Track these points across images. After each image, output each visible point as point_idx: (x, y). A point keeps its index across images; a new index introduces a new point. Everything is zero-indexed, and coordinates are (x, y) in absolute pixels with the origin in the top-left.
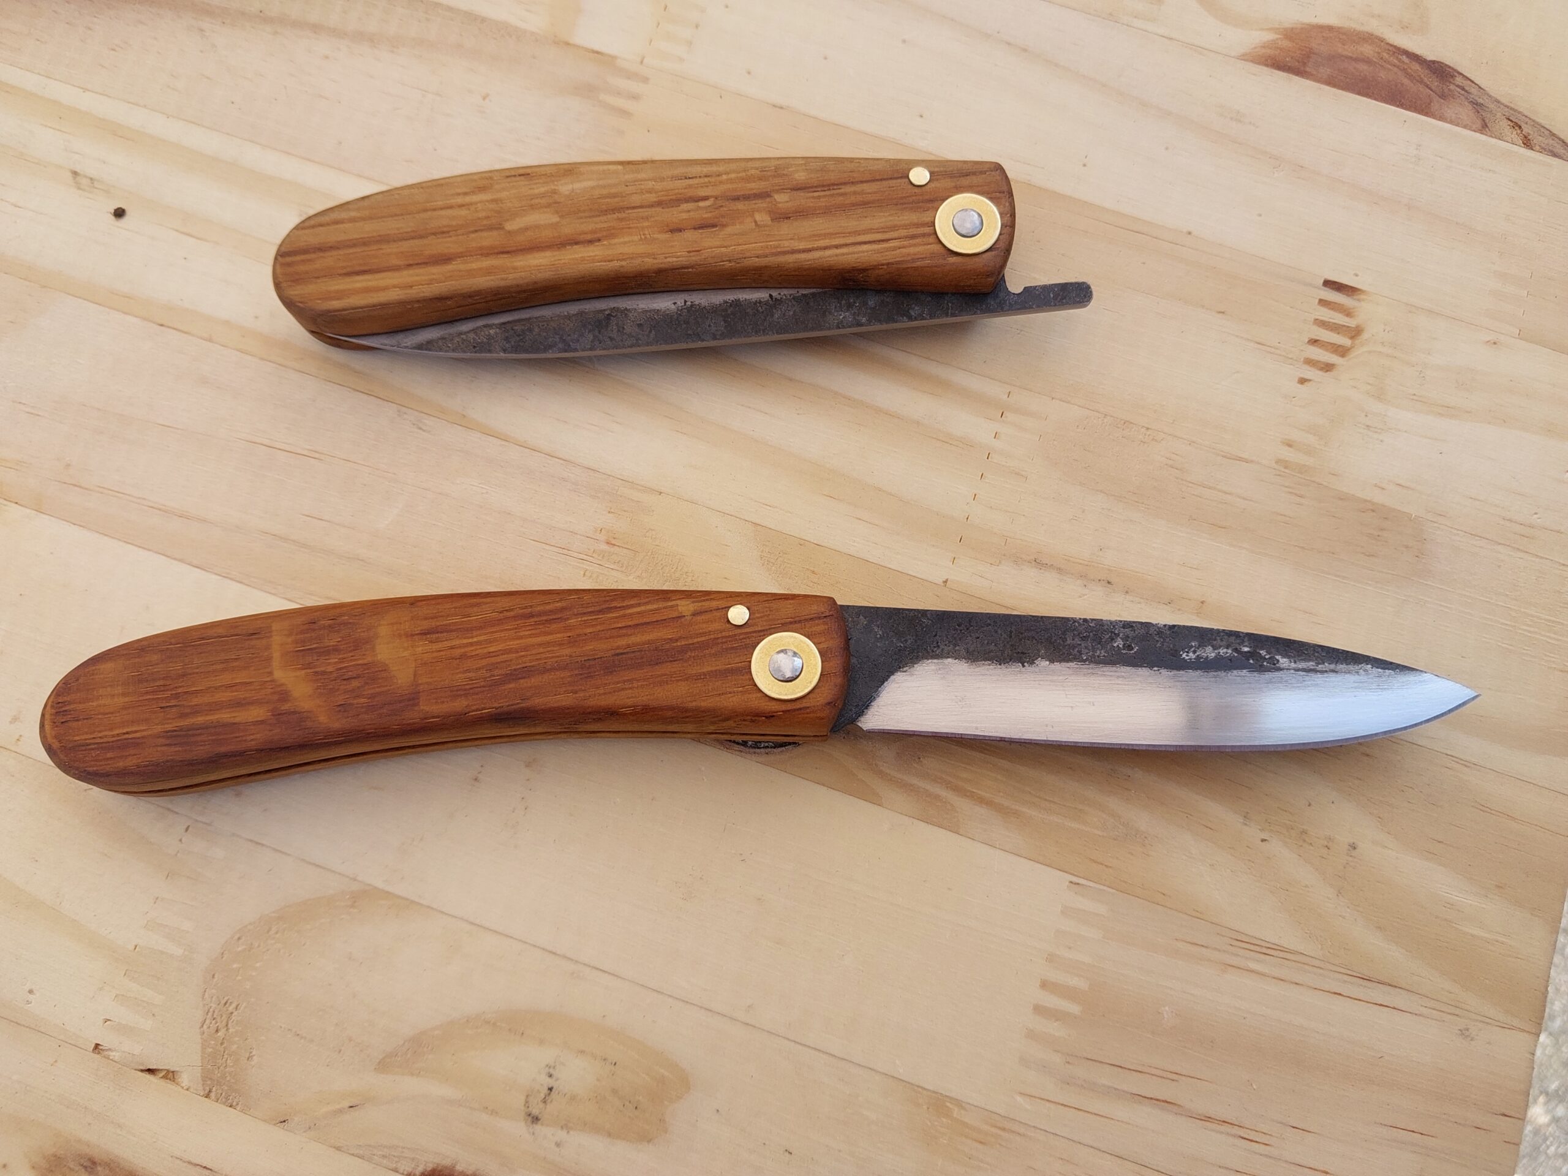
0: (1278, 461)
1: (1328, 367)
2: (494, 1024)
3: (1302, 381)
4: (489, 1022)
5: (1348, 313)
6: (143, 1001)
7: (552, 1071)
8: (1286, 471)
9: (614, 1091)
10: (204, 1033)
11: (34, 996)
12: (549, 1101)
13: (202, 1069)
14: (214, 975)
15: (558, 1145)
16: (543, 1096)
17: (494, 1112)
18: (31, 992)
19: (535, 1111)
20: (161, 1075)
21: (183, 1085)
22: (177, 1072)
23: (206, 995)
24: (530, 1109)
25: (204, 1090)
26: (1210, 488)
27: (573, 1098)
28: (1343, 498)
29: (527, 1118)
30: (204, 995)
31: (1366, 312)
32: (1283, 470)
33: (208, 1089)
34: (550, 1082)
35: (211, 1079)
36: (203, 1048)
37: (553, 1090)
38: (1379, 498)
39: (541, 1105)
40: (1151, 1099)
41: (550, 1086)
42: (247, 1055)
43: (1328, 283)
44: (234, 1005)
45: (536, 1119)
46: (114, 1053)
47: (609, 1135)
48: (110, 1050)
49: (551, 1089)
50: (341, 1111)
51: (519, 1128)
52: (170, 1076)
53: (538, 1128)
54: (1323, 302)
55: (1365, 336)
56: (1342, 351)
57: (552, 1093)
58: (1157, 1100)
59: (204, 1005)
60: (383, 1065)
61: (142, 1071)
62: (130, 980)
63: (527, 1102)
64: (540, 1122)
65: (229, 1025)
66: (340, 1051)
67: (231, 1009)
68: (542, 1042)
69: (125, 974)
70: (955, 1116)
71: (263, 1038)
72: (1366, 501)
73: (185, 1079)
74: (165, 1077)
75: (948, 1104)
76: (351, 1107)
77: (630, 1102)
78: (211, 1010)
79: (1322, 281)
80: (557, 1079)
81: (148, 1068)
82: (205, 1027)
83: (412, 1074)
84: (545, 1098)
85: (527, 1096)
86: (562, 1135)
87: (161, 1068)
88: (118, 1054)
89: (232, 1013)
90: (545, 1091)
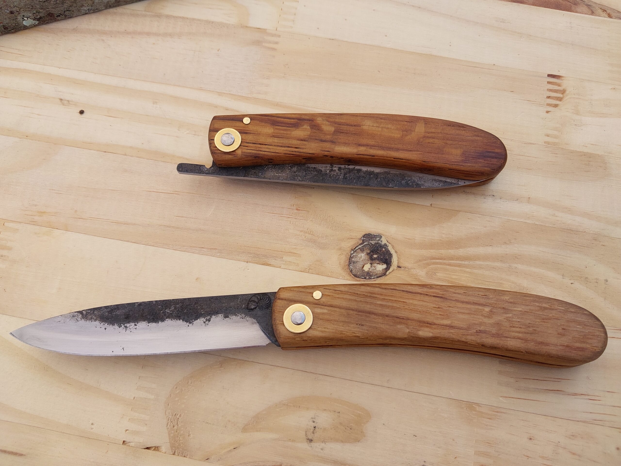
0: (545, 142)
1: (556, 106)
2: (287, 405)
3: (547, 112)
4: (285, 405)
5: (559, 85)
6: (141, 420)
7: (314, 420)
8: (549, 145)
9: (341, 424)
10: (168, 428)
11: (94, 426)
12: (315, 432)
13: (170, 443)
14: (168, 405)
15: (322, 449)
17: (293, 441)
18: (92, 424)
19: (310, 438)
20: (153, 449)
21: (163, 451)
22: (159, 446)
23: (167, 413)
24: (308, 437)
25: (172, 452)
26: (522, 156)
27: (325, 429)
28: (572, 152)
29: (307, 441)
30: (166, 413)
31: (565, 84)
32: (548, 145)
33: (174, 451)
34: (314, 425)
35: (174, 447)
36: (169, 435)
37: (316, 428)
38: (586, 150)
39: (312, 434)
40: (552, 390)
41: (314, 426)
42: (188, 434)
43: (549, 75)
44: (179, 415)
45: (311, 441)
46: (131, 444)
47: (342, 442)
48: (130, 442)
49: (315, 427)
50: (230, 451)
51: (305, 446)
52: (157, 448)
53: (312, 444)
54: (549, 83)
55: (567, 92)
56: (560, 99)
57: (316, 429)
58: (555, 390)
59: (167, 417)
60: (245, 429)
61: (145, 449)
62: (134, 412)
63: (306, 434)
64: (313, 442)
65: (178, 423)
66: (226, 427)
67: (178, 417)
68: (308, 409)
69: (131, 410)
70: (477, 410)
71: (193, 426)
72: (581, 152)
73: (163, 449)
74: (154, 450)
75: (474, 406)
76: (234, 448)
77: (348, 427)
78: (170, 418)
79: (547, 75)
80: (317, 423)
81: (147, 447)
82: (168, 426)
83: (257, 431)
84: (313, 431)
85: (306, 432)
86: (323, 445)
87: (152, 446)
88: (133, 443)
89: (178, 418)
90: (313, 428)
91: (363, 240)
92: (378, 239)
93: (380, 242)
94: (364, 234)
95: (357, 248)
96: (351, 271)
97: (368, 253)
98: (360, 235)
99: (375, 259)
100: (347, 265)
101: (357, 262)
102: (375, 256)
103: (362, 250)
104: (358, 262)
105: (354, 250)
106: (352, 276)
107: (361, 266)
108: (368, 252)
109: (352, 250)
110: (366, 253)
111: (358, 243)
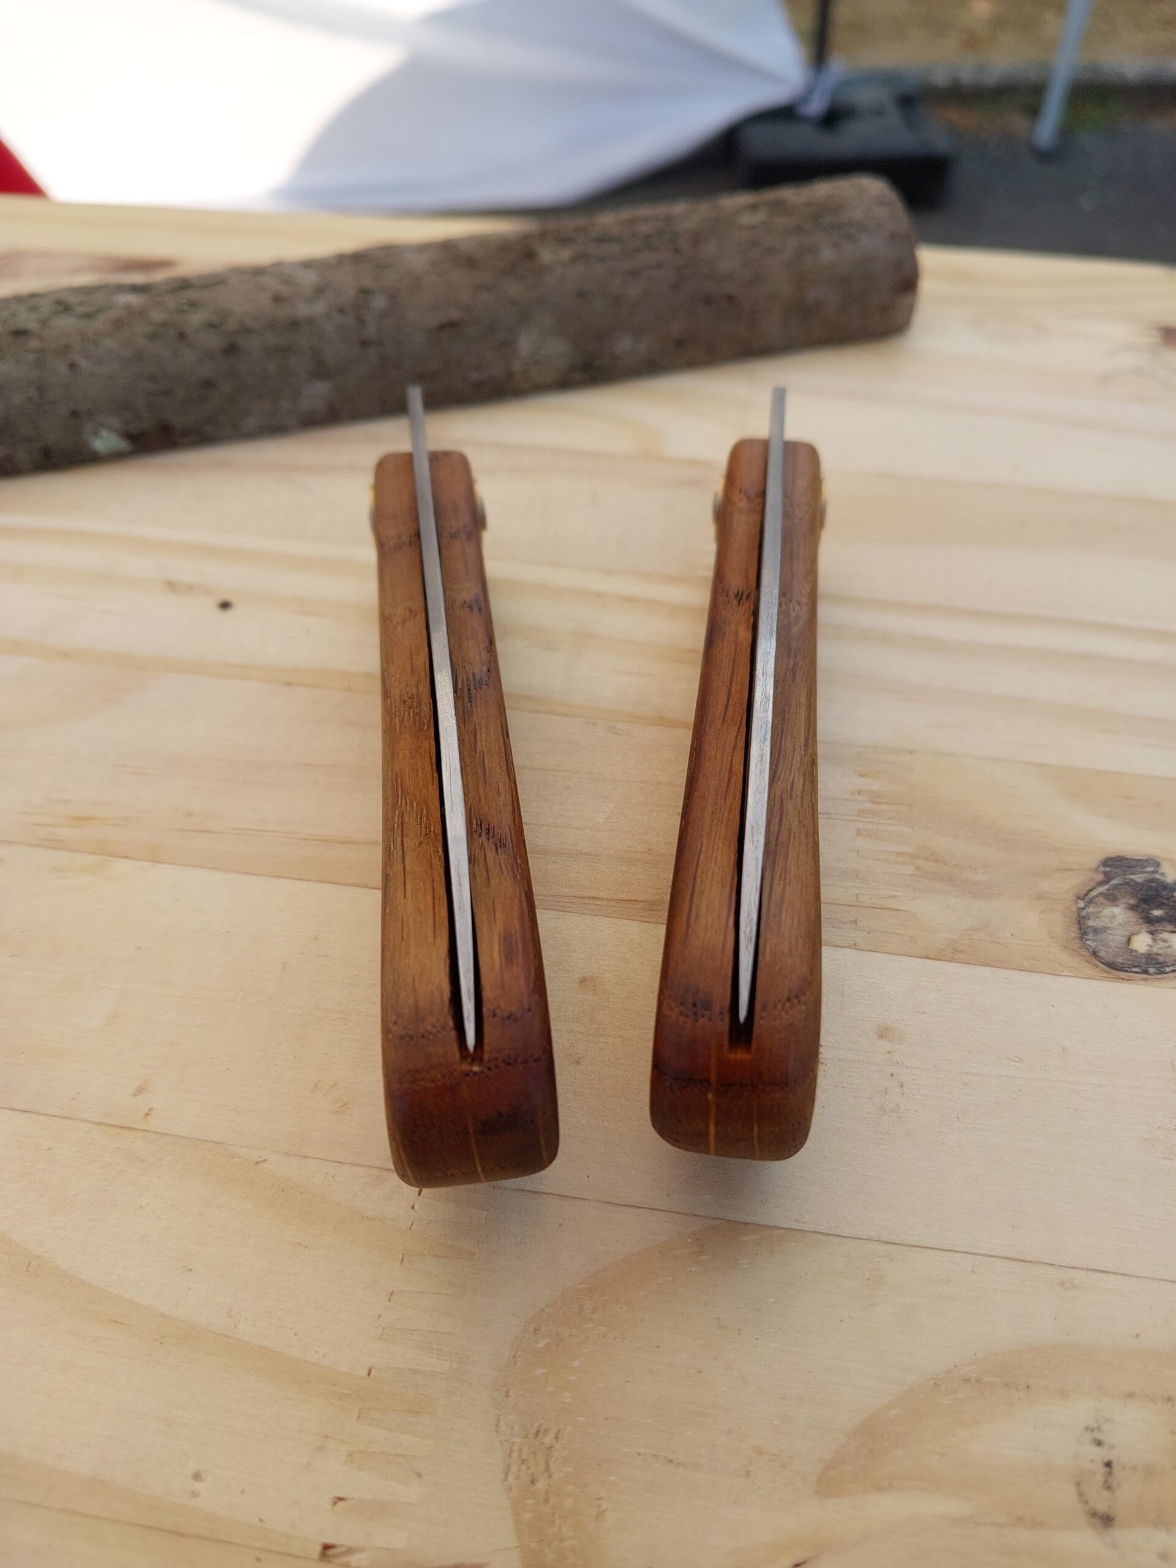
2: (978, 1381)
4: (968, 1380)
6: (398, 1455)
7: (1097, 1435)
10: (511, 1489)
11: (204, 1483)
12: (1116, 1483)
13: (523, 1548)
14: (507, 1393)
15: (1162, 1555)
16: (1100, 1478)
17: (1036, 1524)
19: (1101, 1507)
23: (502, 1426)
24: (1091, 1505)
27: (1149, 1472)
29: (1092, 1520)
30: (497, 1426)
34: (1101, 1454)
36: (516, 1515)
37: (1115, 1465)
39: (1106, 1494)
41: (1106, 1460)
42: (594, 1512)
44: (552, 1434)
45: (1107, 1520)
46: (358, 1555)
48: (350, 1551)
49: (1108, 1464)
51: (1087, 1541)
53: (1118, 1534)
57: (1114, 1470)
59: (502, 1441)
60: (828, 1483)
62: (370, 1425)
63: (1081, 1494)
64: (1116, 1523)
65: (552, 1466)
66: (748, 1474)
67: (548, 1440)
68: (1062, 1393)
69: (359, 1417)
71: (613, 1478)
76: (798, 1565)
78: (515, 1448)
80: (1112, 1448)
82: (511, 1478)
84: (1106, 1480)
85: (1078, 1484)
86: (1160, 1537)
88: (366, 1553)
89: (550, 1447)
90: (1102, 1470)
91: (1105, 873)
92: (1150, 869)
93: (1158, 876)
94: (1102, 856)
95: (1094, 893)
96: (1095, 954)
97: (1134, 905)
98: (1093, 860)
99: (1158, 920)
100: (1075, 938)
101: (1104, 929)
102: (1157, 913)
103: (1111, 898)
104: (1107, 928)
105: (1085, 896)
106: (1102, 966)
107: (1124, 940)
108: (1133, 902)
109: (1079, 898)
110: (1124, 906)
111: (1091, 880)
